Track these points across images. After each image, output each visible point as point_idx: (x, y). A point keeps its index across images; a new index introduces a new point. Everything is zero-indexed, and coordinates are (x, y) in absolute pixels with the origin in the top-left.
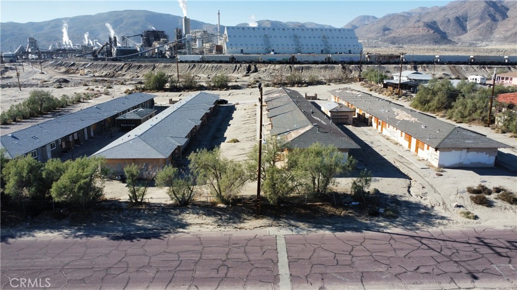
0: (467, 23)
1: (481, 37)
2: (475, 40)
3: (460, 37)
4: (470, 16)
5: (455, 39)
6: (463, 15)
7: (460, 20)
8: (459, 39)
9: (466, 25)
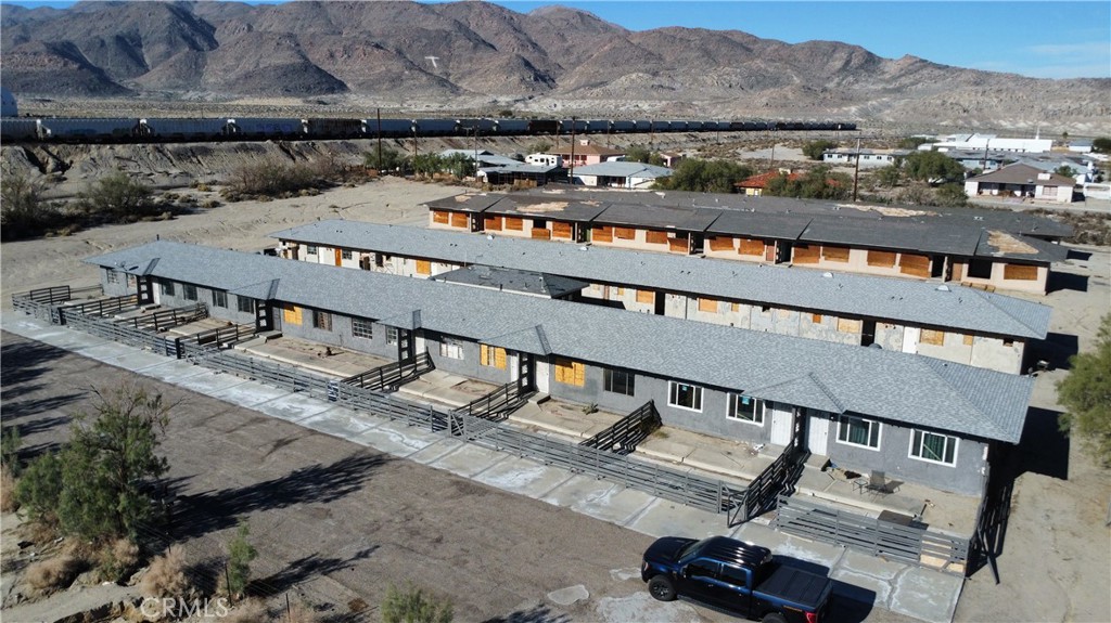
0: (143, 50)
1: (181, 82)
2: (170, 87)
3: (136, 80)
4: (146, 37)
5: (129, 83)
6: (129, 33)
7: (126, 44)
8: (137, 85)
9: (142, 56)
